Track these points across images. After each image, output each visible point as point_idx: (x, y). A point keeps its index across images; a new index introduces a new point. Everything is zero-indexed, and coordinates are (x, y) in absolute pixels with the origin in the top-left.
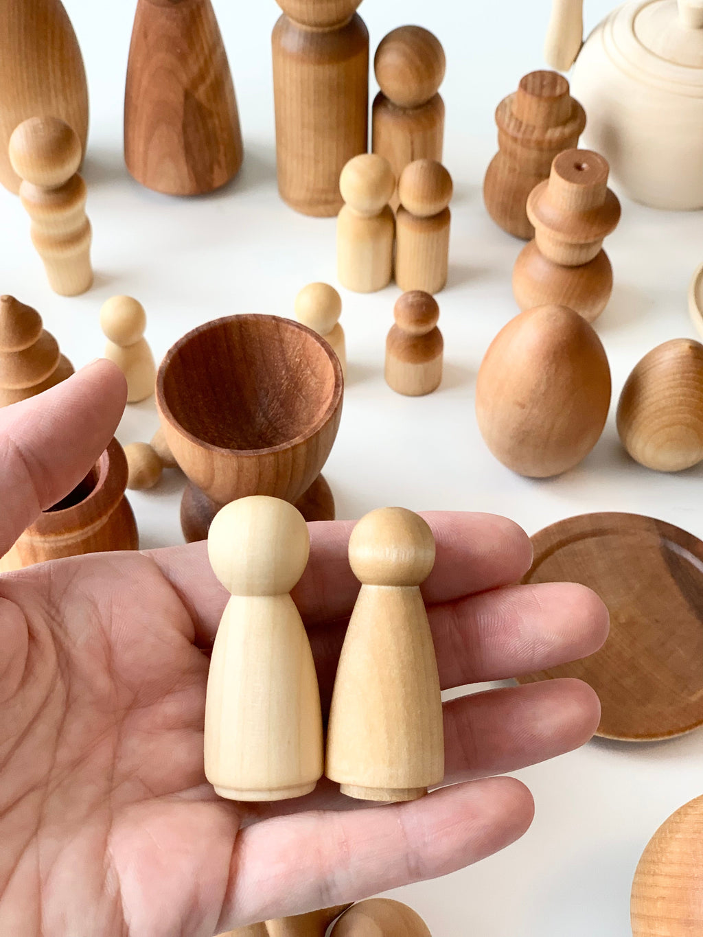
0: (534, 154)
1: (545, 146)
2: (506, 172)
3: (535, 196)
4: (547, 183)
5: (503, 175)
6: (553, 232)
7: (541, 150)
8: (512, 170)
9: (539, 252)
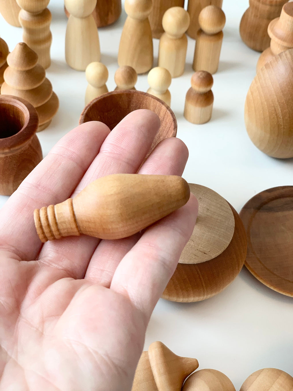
0: (267, 8)
1: (274, 3)
2: (253, 17)
3: (271, 25)
4: (279, 19)
5: (251, 18)
6: (282, 42)
7: (271, 5)
8: (256, 16)
9: (272, 54)
